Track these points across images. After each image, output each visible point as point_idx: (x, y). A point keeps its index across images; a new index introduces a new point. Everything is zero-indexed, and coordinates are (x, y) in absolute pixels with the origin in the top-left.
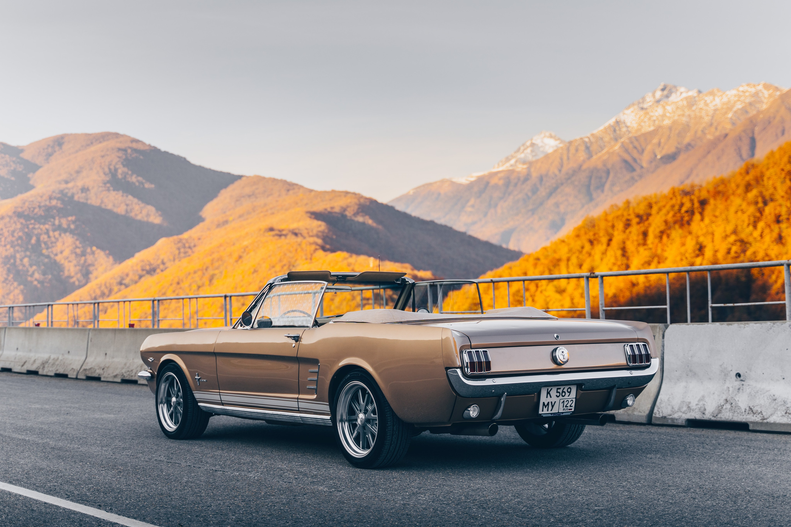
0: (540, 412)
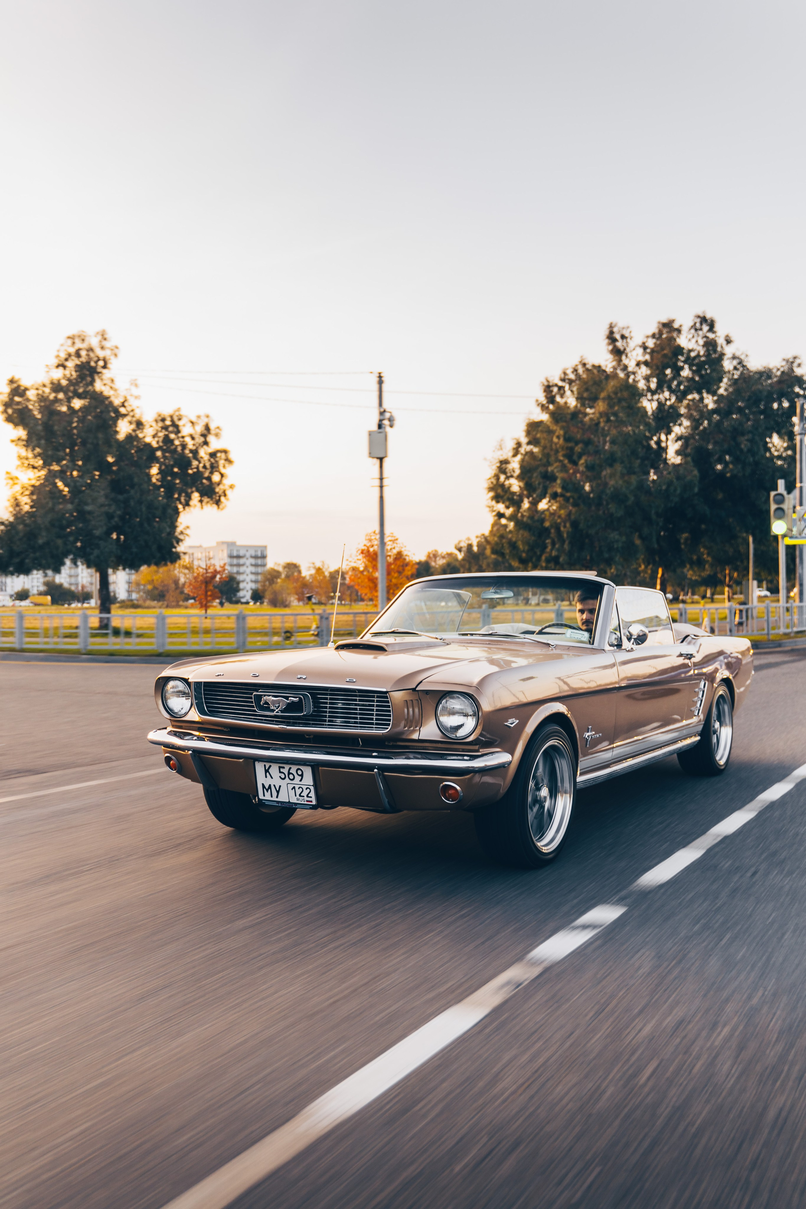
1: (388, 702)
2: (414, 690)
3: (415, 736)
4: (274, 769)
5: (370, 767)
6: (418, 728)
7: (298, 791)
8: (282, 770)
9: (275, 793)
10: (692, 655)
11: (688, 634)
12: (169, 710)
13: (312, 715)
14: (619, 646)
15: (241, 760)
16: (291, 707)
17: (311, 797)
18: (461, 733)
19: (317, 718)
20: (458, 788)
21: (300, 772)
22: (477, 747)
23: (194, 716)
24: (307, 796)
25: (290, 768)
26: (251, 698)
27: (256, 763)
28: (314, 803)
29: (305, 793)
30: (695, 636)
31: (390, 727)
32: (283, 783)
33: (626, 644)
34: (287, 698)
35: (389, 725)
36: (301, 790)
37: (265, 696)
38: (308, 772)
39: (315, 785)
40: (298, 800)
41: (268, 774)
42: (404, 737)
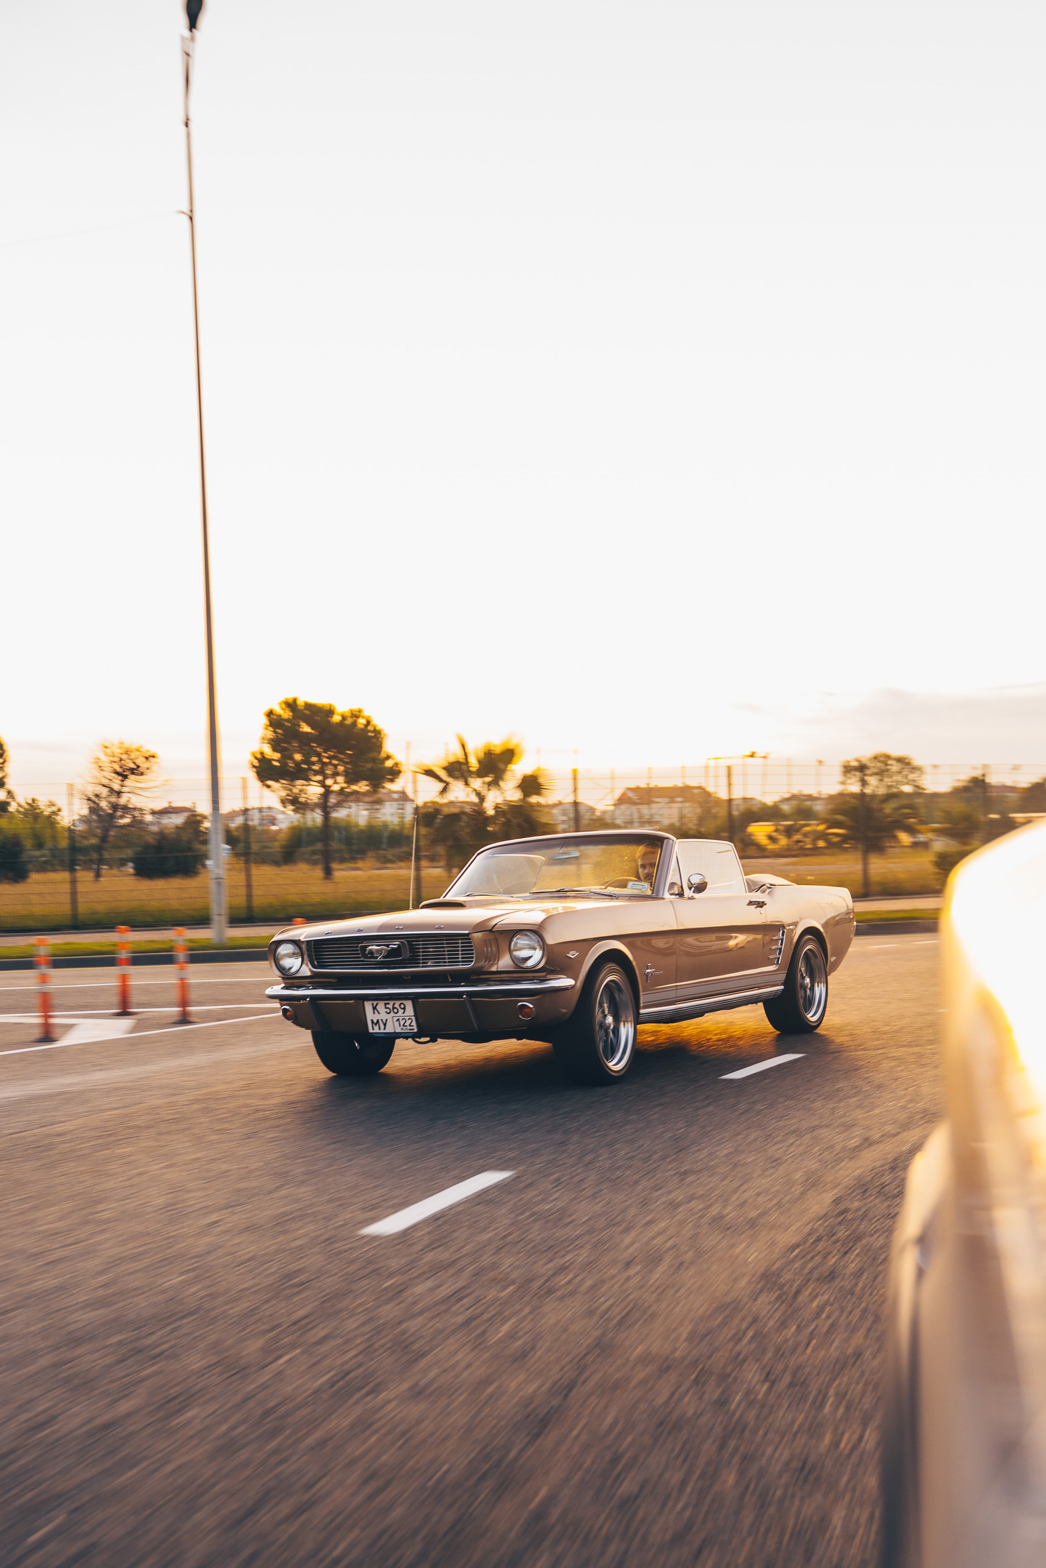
1: (470, 943)
2: (491, 931)
3: (494, 969)
4: (381, 1006)
5: (459, 995)
6: (496, 962)
7: (402, 1022)
8: (387, 1006)
9: (382, 1026)
10: (763, 902)
11: (764, 883)
12: (281, 969)
13: (408, 959)
14: (681, 895)
15: (352, 1001)
16: (392, 953)
17: (413, 1026)
18: (530, 963)
19: (413, 960)
20: (531, 1006)
21: (402, 1006)
22: (544, 974)
23: (306, 971)
24: (410, 1025)
25: (394, 1004)
26: (357, 950)
27: (365, 1002)
28: (416, 1030)
29: (407, 1024)
30: (771, 885)
31: (473, 963)
32: (389, 1017)
33: (688, 893)
34: (388, 946)
35: (472, 961)
36: (404, 1021)
37: (370, 946)
38: (409, 1005)
39: (415, 1015)
40: (402, 1029)
41: (375, 1011)
42: (485, 970)
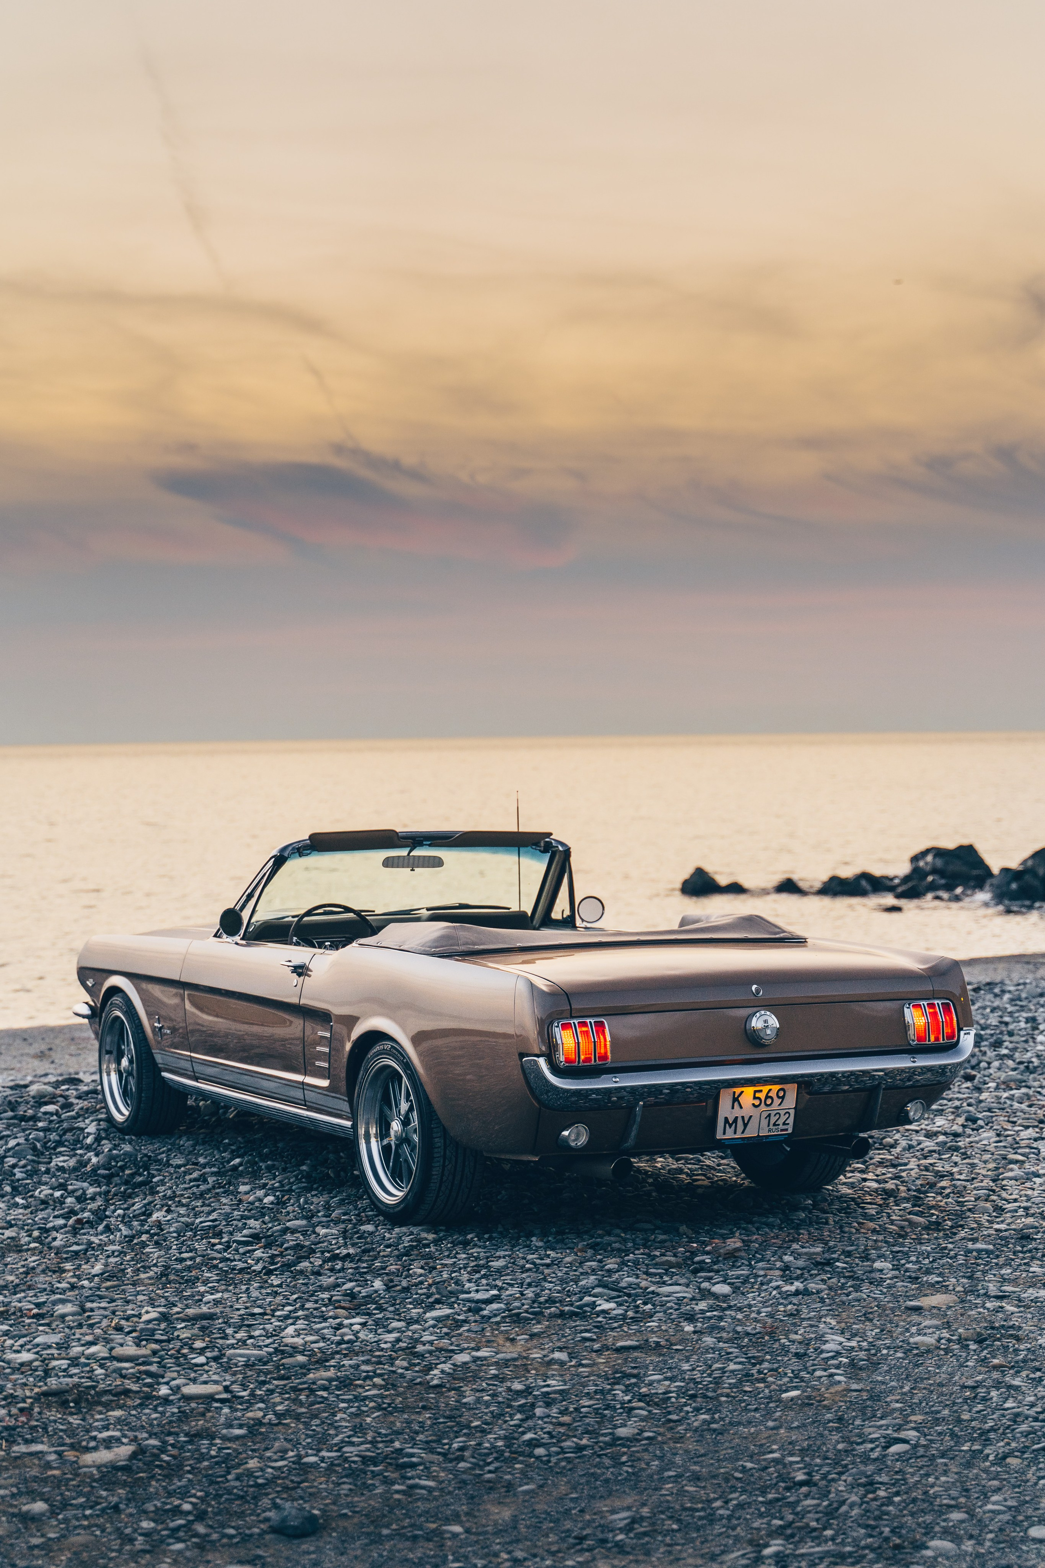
0: (719, 1135)
